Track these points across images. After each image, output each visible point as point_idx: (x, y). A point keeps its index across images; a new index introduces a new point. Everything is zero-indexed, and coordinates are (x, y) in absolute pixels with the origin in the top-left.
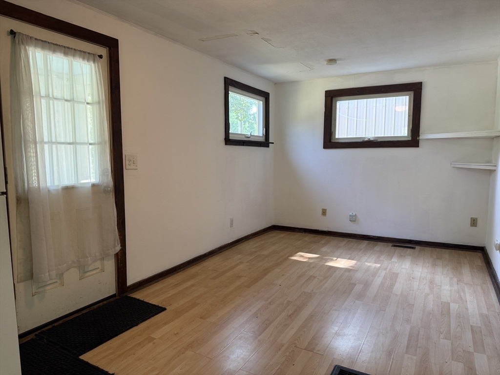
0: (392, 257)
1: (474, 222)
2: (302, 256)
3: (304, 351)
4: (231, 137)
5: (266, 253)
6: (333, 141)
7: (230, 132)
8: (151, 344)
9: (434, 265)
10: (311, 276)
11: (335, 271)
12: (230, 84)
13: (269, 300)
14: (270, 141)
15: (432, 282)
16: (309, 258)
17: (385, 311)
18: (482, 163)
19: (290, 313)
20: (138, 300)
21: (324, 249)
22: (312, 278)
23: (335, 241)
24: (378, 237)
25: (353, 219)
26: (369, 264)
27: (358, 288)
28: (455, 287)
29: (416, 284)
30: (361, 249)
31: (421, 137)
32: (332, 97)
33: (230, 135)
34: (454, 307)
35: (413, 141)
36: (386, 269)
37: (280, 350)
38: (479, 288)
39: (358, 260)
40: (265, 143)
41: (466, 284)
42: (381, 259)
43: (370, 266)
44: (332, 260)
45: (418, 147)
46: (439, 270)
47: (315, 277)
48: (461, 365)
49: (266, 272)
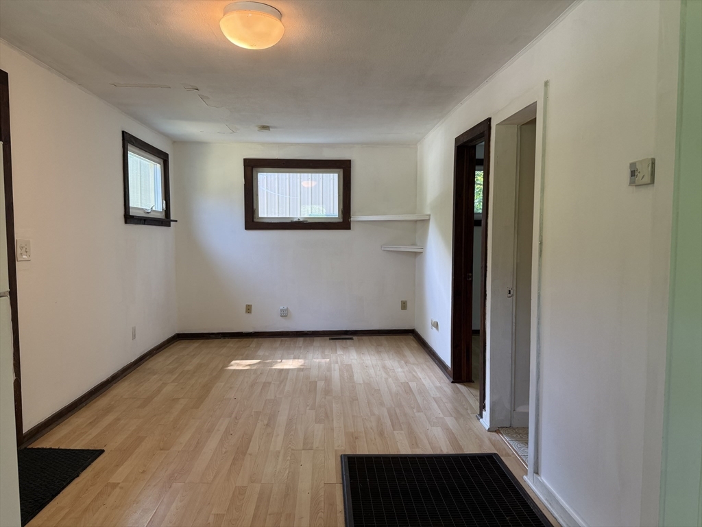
0: (336, 350)
1: (404, 305)
2: (238, 364)
3: (303, 451)
4: (132, 213)
5: (190, 367)
6: (256, 220)
7: (130, 205)
8: (117, 490)
9: (379, 352)
10: (264, 383)
11: (288, 373)
12: (128, 140)
13: (234, 416)
14: (171, 219)
15: (384, 367)
16: (249, 365)
17: (357, 400)
18: (408, 245)
19: (266, 422)
20: (51, 449)
21: (260, 353)
22: (266, 385)
23: (267, 342)
24: (313, 331)
25: (285, 314)
26: (318, 360)
27: (321, 384)
28: (406, 369)
29: (372, 371)
30: (301, 347)
31: (352, 219)
32: (252, 166)
33: (131, 210)
34: (413, 385)
35: (344, 222)
36: (337, 362)
37: (278, 457)
38: (425, 366)
39: (305, 358)
40: (164, 221)
41: (413, 364)
42: (326, 353)
43: (319, 363)
44: (277, 363)
45: (350, 229)
46: (385, 356)
47: (270, 383)
48: (439, 429)
49: (207, 388)
